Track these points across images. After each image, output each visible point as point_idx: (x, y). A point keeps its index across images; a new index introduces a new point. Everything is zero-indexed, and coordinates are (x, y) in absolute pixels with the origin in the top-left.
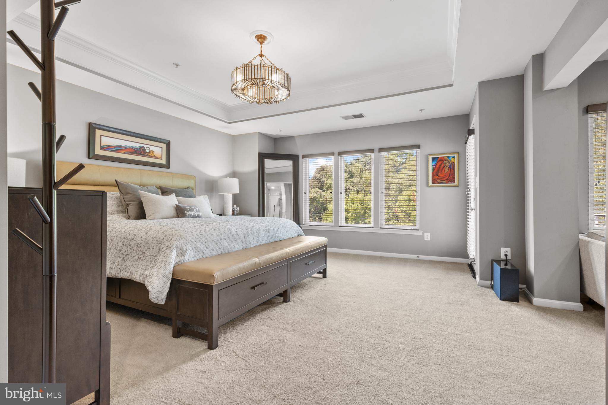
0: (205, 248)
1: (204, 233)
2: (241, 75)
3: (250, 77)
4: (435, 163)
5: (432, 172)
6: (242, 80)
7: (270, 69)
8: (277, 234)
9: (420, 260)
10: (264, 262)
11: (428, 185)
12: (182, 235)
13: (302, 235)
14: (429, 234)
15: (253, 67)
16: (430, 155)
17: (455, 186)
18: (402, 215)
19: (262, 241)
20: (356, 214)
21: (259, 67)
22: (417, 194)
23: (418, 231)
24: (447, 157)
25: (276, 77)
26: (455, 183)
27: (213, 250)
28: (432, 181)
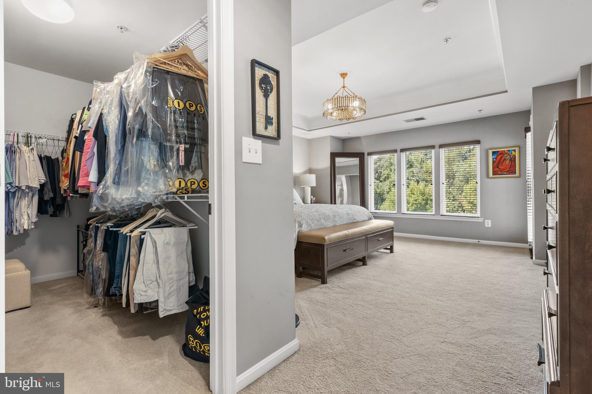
0: (312, 224)
1: (310, 213)
2: (332, 104)
3: (338, 106)
4: (495, 156)
5: (493, 165)
6: (332, 108)
7: (352, 98)
8: (354, 217)
9: (480, 244)
10: (351, 234)
11: (488, 176)
12: (299, 214)
13: (372, 219)
14: (490, 221)
15: (340, 99)
16: (490, 149)
17: (516, 177)
18: (469, 206)
19: (344, 221)
20: (416, 205)
21: (345, 98)
22: (478, 184)
23: (479, 218)
24: (508, 150)
25: (356, 103)
26: (516, 174)
27: (316, 225)
28: (493, 173)
